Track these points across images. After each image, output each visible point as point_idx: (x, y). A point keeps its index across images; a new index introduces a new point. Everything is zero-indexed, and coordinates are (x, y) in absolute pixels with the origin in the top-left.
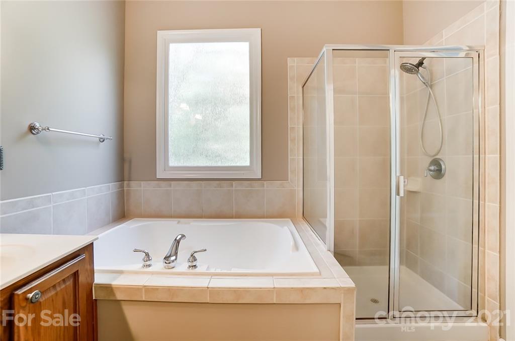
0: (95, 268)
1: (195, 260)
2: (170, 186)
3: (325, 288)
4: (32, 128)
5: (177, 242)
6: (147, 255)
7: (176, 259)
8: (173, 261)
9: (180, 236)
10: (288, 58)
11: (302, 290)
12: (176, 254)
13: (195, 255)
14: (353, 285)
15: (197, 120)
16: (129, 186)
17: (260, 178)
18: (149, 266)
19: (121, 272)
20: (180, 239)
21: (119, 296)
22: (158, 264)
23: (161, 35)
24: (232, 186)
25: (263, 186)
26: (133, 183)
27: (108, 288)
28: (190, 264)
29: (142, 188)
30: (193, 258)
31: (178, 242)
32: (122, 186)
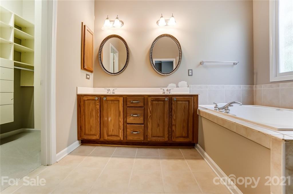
2: (279, 86)
4: (201, 63)
11: (246, 128)
16: (256, 87)
21: (201, 115)
26: (258, 86)
29: (262, 89)
32: (251, 88)
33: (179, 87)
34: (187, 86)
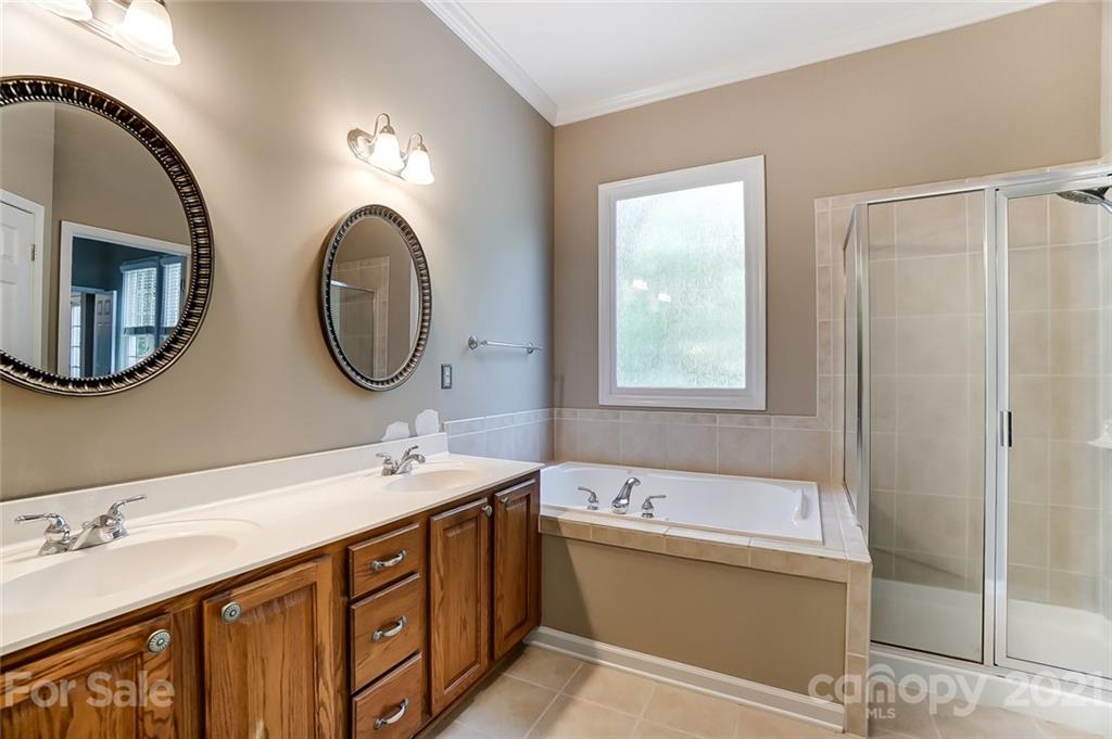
0: (542, 503)
1: (651, 507)
2: (618, 417)
3: (821, 557)
4: (471, 342)
5: (629, 486)
6: (594, 495)
7: (628, 504)
8: (624, 506)
9: (632, 480)
10: (816, 201)
11: (788, 555)
12: (628, 497)
13: (652, 501)
14: (868, 559)
15: (662, 304)
16: (560, 414)
17: (764, 409)
18: (596, 508)
19: (565, 510)
20: (632, 484)
21: (565, 533)
22: (606, 508)
23: (604, 189)
24: (715, 421)
25: (769, 423)
26: (565, 411)
27: (554, 522)
28: (645, 511)
29: (578, 419)
30: (648, 505)
31: (630, 488)
32: (551, 415)
33: (416, 436)
34: (438, 426)
